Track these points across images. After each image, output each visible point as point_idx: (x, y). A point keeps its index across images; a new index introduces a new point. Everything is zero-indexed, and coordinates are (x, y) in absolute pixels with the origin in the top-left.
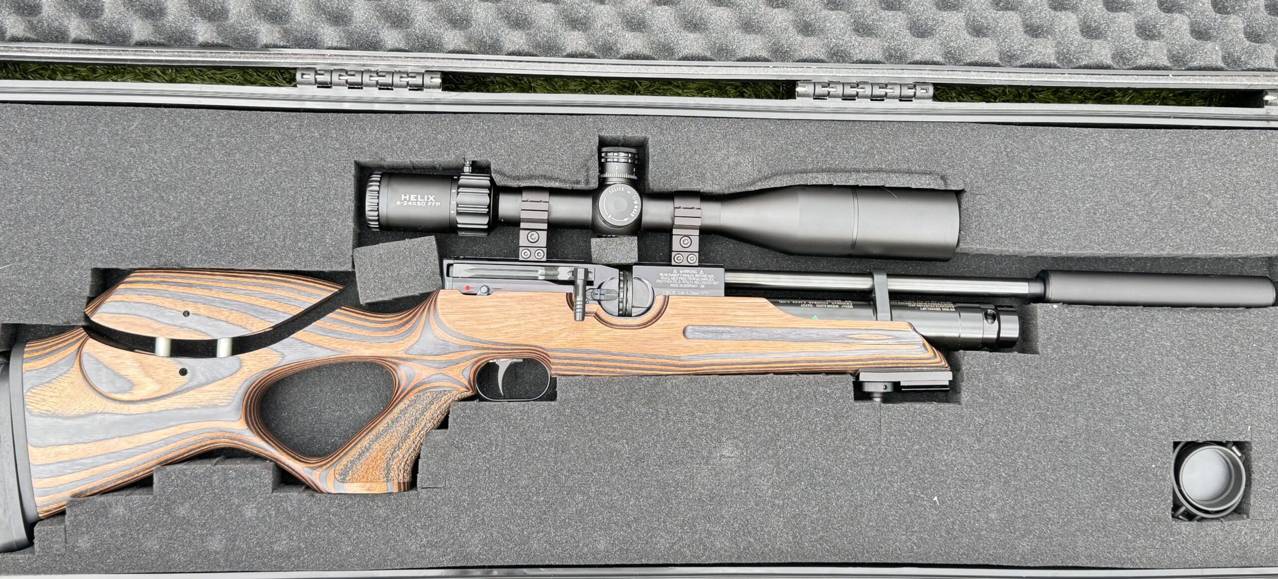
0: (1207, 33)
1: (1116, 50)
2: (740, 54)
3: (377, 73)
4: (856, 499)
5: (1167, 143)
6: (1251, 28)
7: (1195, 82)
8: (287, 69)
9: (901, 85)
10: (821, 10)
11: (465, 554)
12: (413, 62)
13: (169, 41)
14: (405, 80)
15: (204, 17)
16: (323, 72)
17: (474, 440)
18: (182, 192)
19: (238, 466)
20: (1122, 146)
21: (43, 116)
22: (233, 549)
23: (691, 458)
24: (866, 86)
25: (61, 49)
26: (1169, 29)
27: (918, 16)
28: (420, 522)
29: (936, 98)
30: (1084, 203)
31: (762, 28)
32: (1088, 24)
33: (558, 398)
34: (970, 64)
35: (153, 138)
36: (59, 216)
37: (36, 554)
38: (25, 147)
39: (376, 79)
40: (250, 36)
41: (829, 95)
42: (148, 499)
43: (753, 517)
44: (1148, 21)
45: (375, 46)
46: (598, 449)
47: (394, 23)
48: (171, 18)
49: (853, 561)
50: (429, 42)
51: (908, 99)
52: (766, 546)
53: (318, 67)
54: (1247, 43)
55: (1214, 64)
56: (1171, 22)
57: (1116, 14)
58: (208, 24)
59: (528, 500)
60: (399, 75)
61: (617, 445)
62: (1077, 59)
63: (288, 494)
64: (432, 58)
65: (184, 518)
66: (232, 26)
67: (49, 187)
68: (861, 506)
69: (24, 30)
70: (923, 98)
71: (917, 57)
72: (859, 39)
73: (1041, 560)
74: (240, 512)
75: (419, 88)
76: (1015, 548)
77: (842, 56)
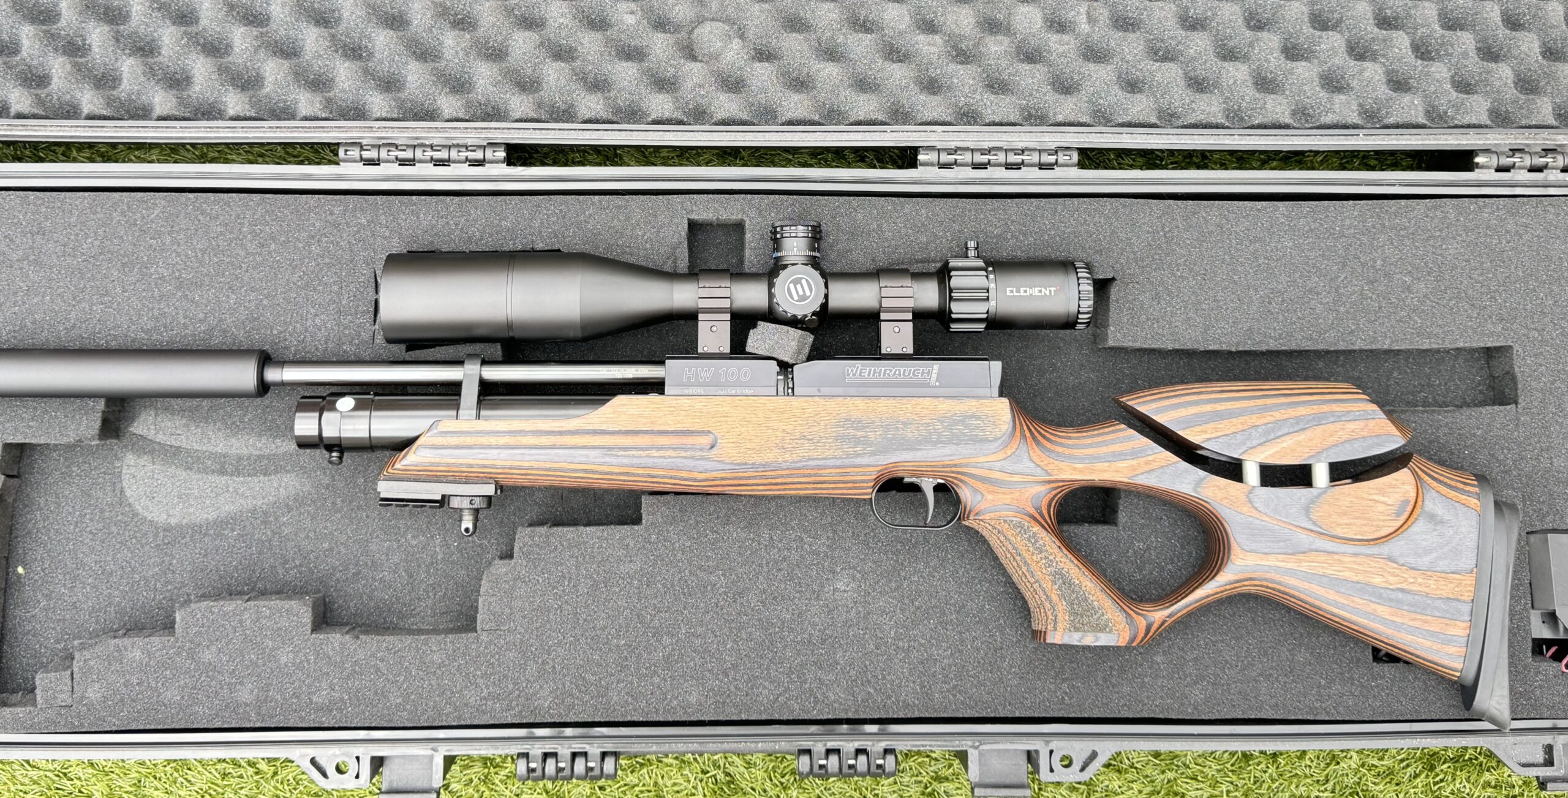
0: (1407, 83)
1: (1297, 105)
2: (854, 117)
3: (432, 147)
4: (995, 640)
5: (1356, 217)
6: (1460, 76)
7: (1390, 142)
8: (329, 144)
9: (1040, 151)
10: (947, 64)
11: (532, 708)
12: (474, 133)
13: (196, 115)
14: (464, 154)
15: (234, 85)
16: (369, 148)
17: (543, 574)
18: (209, 290)
19: (272, 603)
20: (1302, 222)
21: (51, 205)
22: (265, 701)
23: (799, 592)
24: (998, 153)
25: (72, 126)
26: (1359, 80)
27: (1062, 70)
28: (480, 670)
29: (1081, 165)
30: (1256, 291)
31: (879, 86)
32: (1263, 74)
33: (643, 521)
34: (1123, 125)
35: (176, 228)
36: (69, 320)
37: (39, 707)
38: (30, 241)
39: (429, 153)
40: (289, 106)
41: (956, 163)
42: (169, 641)
43: (873, 662)
44: (1334, 71)
45: (430, 115)
46: (689, 582)
47: (454, 87)
48: (197, 88)
49: (992, 715)
50: (493, 108)
51: (1049, 167)
52: (889, 697)
53: (364, 142)
54: (1455, 94)
55: (1414, 120)
56: (1361, 72)
57: (1294, 64)
58: (239, 96)
59: (607, 643)
60: (456, 149)
61: (713, 578)
62: (1250, 117)
63: (330, 635)
64: (495, 129)
65: (210, 664)
66: (267, 96)
67: (58, 287)
68: (1002, 648)
69: (31, 106)
70: (1067, 166)
71: (1060, 118)
72: (992, 97)
73: (1218, 711)
74: (274, 657)
75: (480, 163)
76: (1186, 698)
77: (973, 117)
